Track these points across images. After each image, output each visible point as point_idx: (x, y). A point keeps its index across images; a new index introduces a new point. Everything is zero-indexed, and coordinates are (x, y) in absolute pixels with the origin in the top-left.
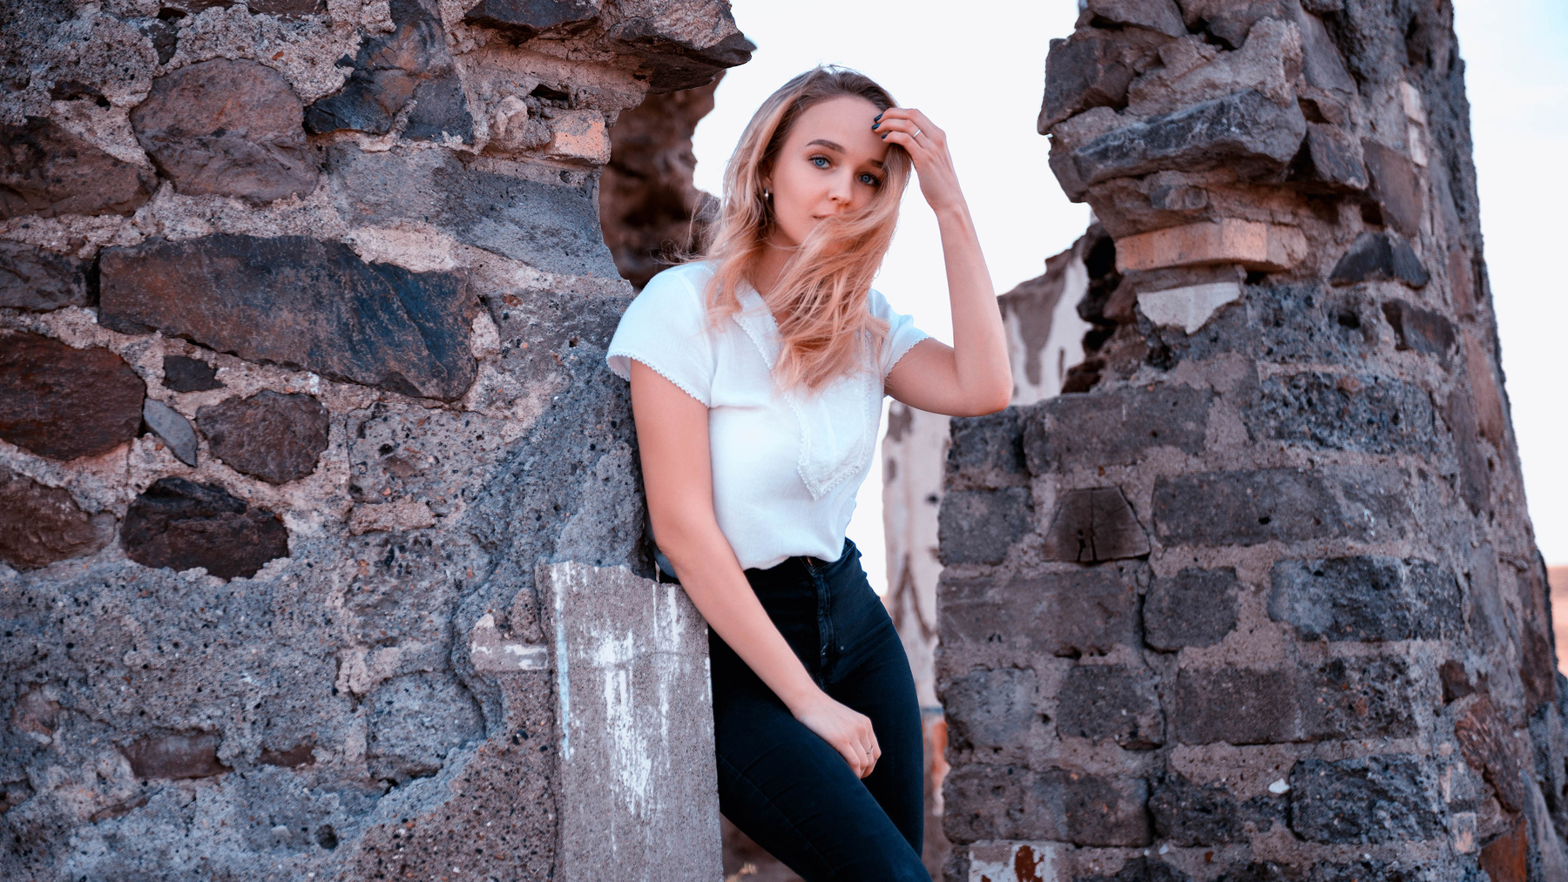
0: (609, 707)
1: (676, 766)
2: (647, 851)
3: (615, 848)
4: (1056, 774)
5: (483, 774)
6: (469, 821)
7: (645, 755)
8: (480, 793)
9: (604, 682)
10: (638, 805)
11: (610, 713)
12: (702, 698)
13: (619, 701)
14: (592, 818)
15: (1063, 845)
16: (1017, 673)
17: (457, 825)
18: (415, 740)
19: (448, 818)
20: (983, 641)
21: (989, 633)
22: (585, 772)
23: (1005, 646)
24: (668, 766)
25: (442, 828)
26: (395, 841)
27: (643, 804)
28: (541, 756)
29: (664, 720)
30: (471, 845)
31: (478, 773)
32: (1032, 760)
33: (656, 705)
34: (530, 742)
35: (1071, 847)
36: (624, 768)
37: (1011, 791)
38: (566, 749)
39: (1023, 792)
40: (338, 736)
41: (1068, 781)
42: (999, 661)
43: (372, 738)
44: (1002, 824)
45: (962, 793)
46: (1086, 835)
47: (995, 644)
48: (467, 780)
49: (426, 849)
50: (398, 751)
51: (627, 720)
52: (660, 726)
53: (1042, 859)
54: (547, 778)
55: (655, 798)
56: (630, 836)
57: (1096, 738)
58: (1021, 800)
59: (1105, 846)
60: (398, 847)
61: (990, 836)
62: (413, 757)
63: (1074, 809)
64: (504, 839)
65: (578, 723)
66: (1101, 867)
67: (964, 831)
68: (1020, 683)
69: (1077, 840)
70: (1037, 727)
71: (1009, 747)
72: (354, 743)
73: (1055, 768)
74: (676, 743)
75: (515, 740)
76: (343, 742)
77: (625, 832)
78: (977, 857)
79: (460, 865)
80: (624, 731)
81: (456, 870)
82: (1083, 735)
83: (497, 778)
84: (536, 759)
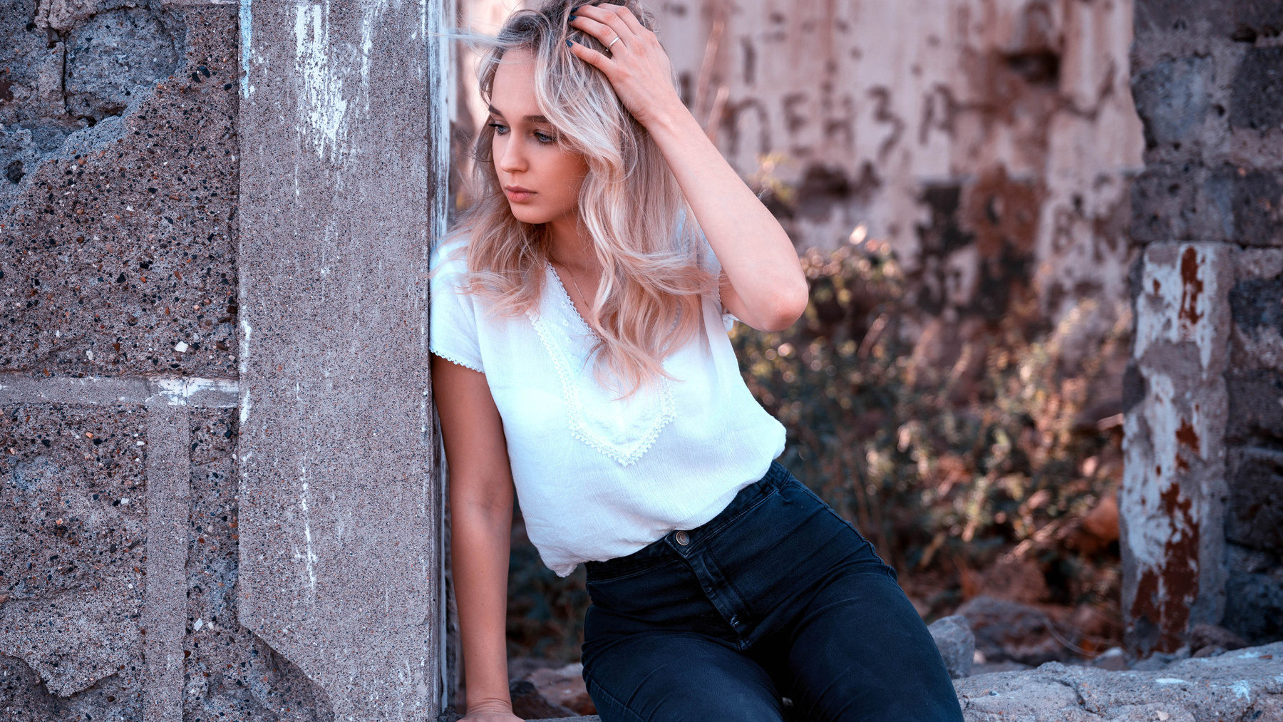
0: (299, 43)
1: (377, 110)
2: (335, 197)
3: (298, 192)
4: (1227, 170)
5: (161, 112)
6: (143, 160)
7: (339, 96)
8: (157, 131)
9: (295, 16)
10: (328, 149)
11: (300, 49)
12: (414, 36)
13: (311, 37)
14: (273, 160)
15: (1228, 246)
16: (1197, 61)
17: (129, 163)
18: (108, 77)
19: (121, 156)
20: (1170, 29)
21: (1174, 20)
22: (267, 112)
23: (1188, 32)
24: (367, 108)
25: (114, 165)
26: (67, 178)
27: (334, 148)
28: (226, 94)
29: (365, 59)
30: (144, 184)
31: (155, 110)
32: (1206, 155)
33: (357, 42)
34: (214, 80)
35: (1235, 248)
36: (314, 109)
37: (1185, 189)
38: (245, 87)
39: (1195, 190)
40: (30, 72)
41: (1237, 178)
42: (1183, 51)
43: (66, 75)
44: (1177, 225)
45: (1143, 194)
46: (1249, 236)
47: (1180, 33)
48: (142, 118)
49: (99, 186)
50: (89, 88)
51: (321, 58)
52: (360, 66)
53: (1203, 261)
54: (231, 118)
55: (349, 142)
56: (316, 181)
57: (1264, 128)
58: (1194, 199)
59: (1265, 246)
60: (70, 182)
61: (1165, 238)
62: (103, 95)
63: (1240, 206)
64: (180, 179)
65: (261, 60)
66: (1261, 268)
67: (1143, 233)
68: (1199, 72)
69: (1242, 240)
70: (1212, 120)
71: (1186, 143)
72: (48, 79)
73: (1227, 164)
74: (379, 84)
75: (195, 77)
76: (36, 79)
77: (310, 176)
78: (1151, 260)
79: (134, 204)
80: (316, 70)
81: (129, 208)
82: (1253, 126)
83: (176, 117)
84: (220, 98)
